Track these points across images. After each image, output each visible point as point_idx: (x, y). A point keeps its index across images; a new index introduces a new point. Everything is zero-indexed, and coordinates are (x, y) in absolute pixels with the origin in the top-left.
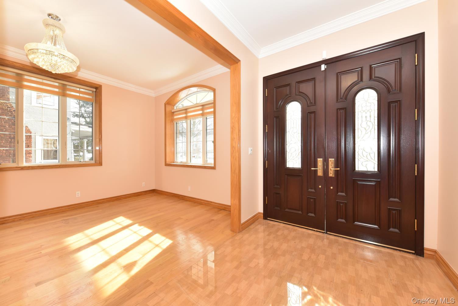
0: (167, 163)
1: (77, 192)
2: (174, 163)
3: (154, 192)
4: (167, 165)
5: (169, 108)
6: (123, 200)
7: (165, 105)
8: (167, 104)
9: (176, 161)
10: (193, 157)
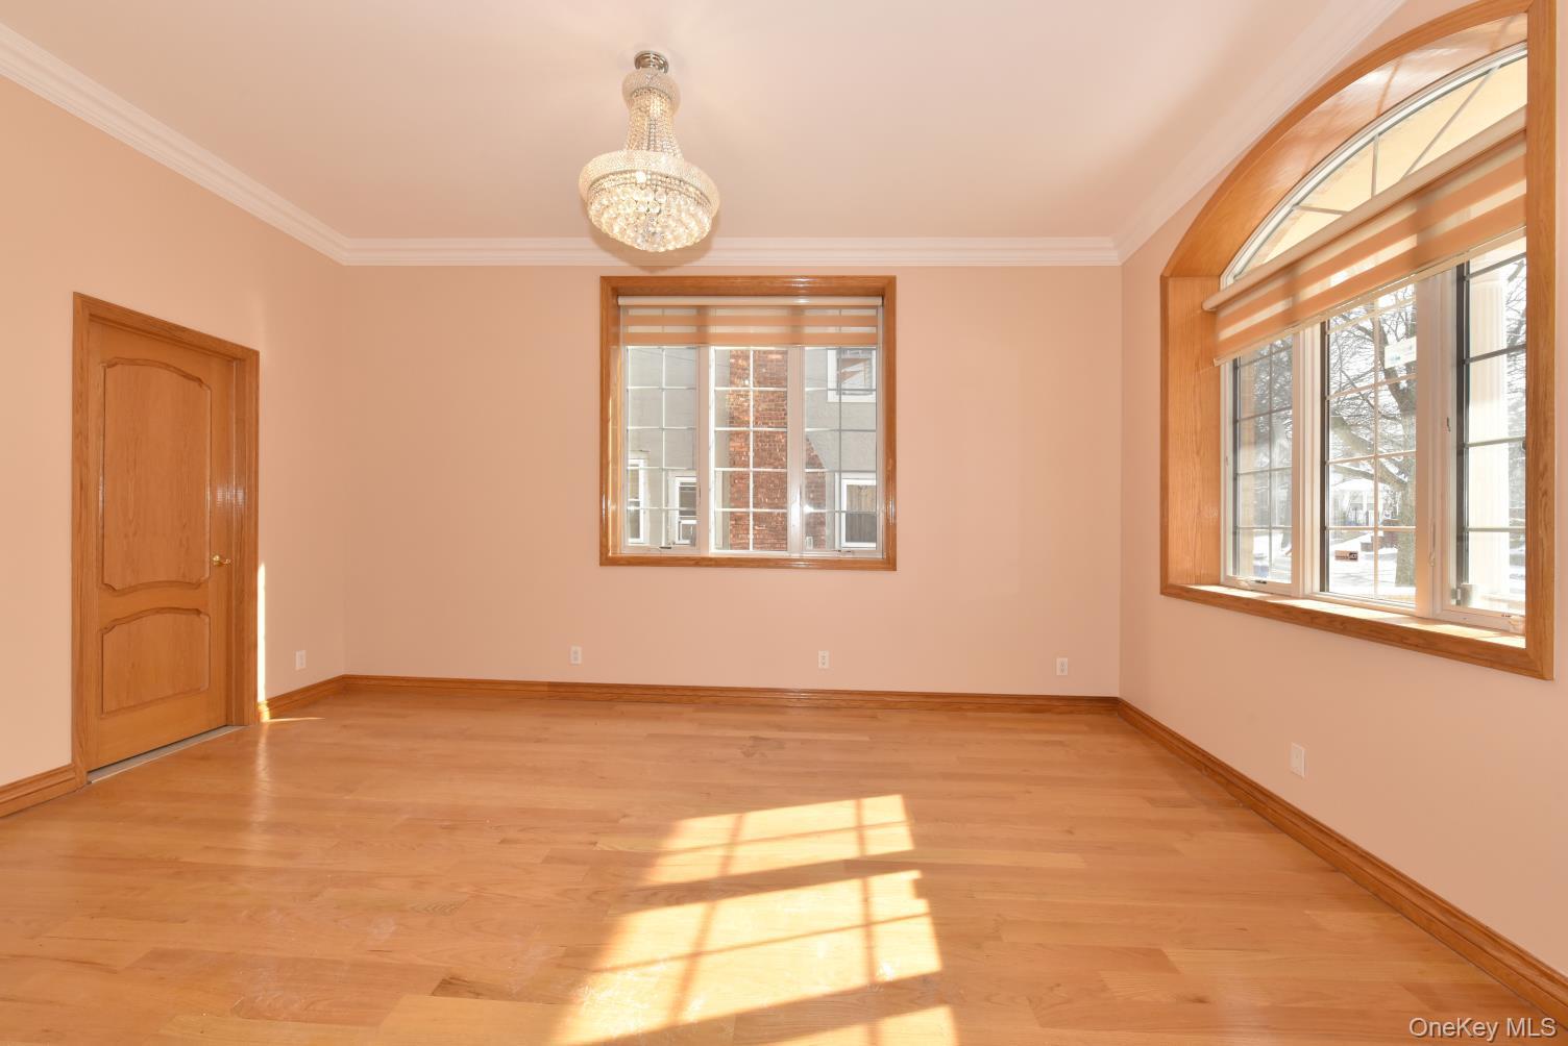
0: (1173, 580)
1: (821, 653)
2: (1218, 584)
3: (1113, 711)
4: (1170, 590)
5: (1186, 297)
6: (970, 714)
7: (1164, 281)
8: (1171, 276)
9: (1230, 573)
10: (1341, 557)
